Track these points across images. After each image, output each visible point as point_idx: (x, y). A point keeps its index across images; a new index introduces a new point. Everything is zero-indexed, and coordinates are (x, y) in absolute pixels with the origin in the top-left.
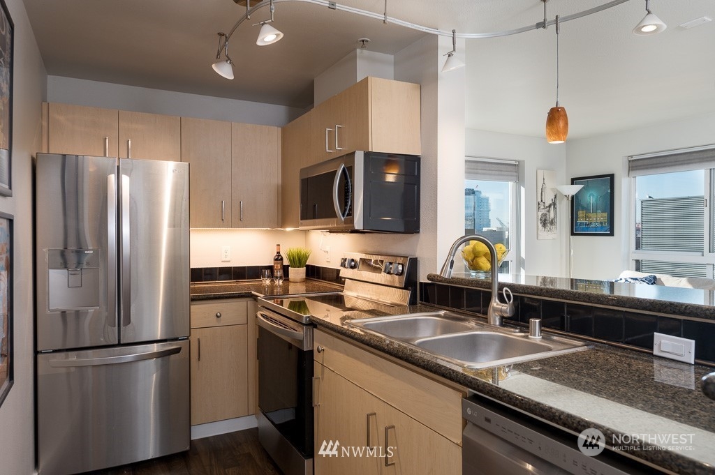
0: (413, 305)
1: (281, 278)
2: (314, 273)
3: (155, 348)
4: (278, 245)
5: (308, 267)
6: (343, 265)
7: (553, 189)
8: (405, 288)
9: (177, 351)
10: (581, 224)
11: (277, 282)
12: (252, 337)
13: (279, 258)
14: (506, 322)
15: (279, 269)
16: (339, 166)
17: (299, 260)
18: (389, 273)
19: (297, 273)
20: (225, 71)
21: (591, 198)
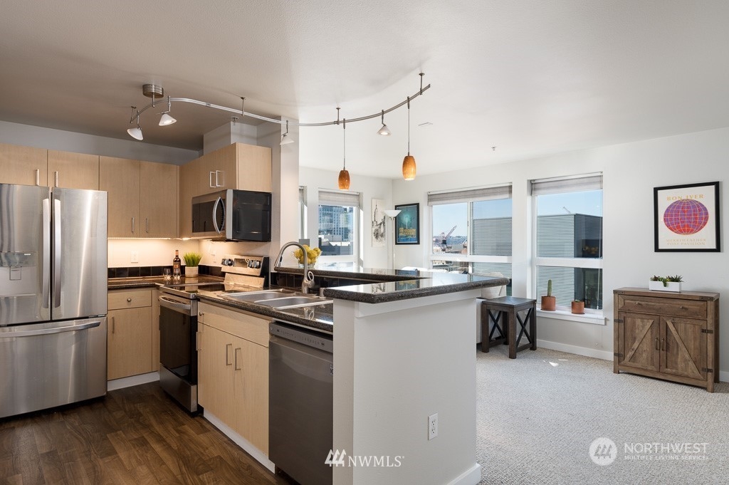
0: (266, 286)
1: (179, 274)
2: (205, 271)
3: (74, 324)
4: (177, 251)
5: (200, 267)
6: (223, 263)
7: (382, 212)
8: (261, 276)
9: (97, 325)
10: (402, 237)
11: (175, 278)
12: (156, 313)
13: (177, 260)
14: (311, 291)
15: (178, 268)
16: (217, 198)
17: (192, 261)
18: (251, 267)
19: (191, 271)
20: (137, 134)
21: (406, 219)
